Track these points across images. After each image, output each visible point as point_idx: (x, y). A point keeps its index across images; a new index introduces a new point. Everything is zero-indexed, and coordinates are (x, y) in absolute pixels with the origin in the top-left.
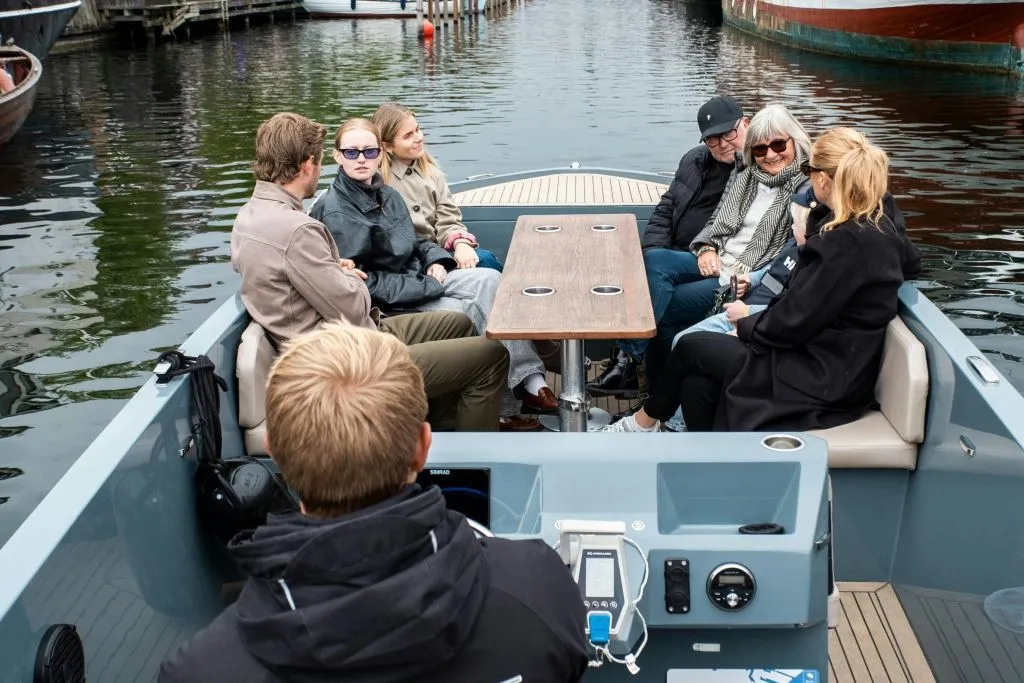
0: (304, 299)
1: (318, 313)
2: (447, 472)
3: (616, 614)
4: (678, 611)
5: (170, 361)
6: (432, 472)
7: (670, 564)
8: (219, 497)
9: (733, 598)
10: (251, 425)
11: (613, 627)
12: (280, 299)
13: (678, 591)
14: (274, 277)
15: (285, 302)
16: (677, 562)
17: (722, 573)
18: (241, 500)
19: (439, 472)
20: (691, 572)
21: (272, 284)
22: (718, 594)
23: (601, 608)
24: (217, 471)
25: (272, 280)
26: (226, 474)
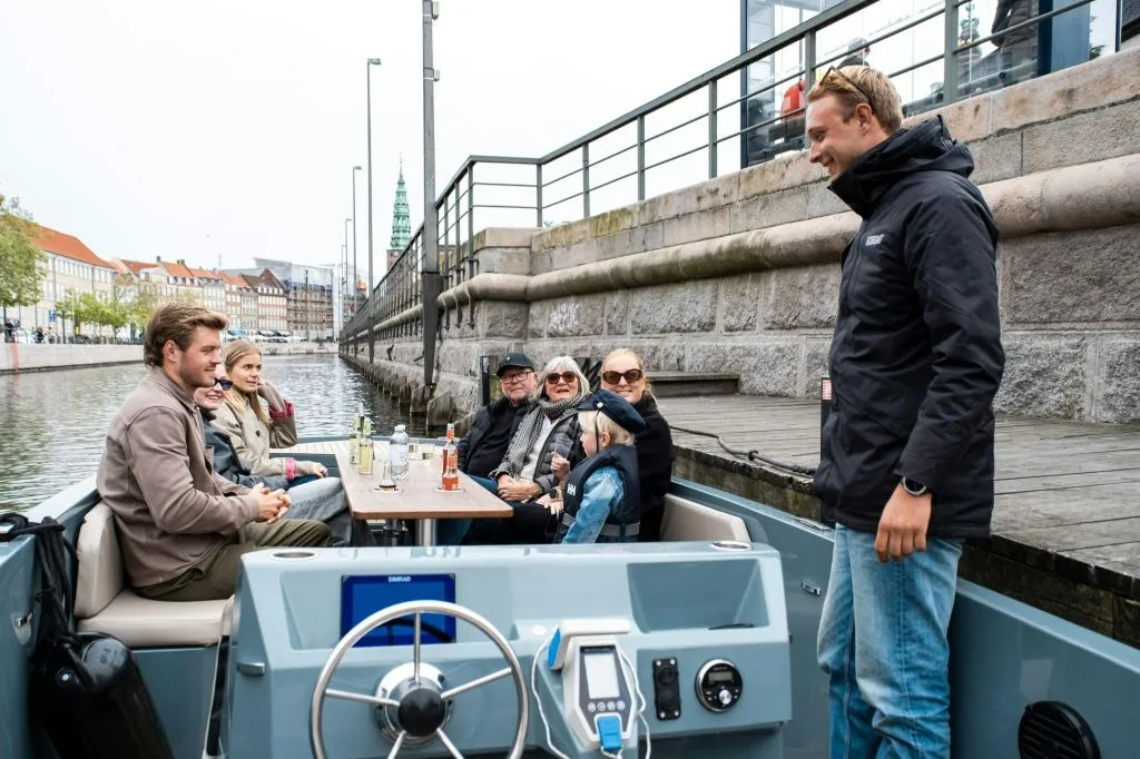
2: (408, 579)
3: (625, 714)
4: (670, 717)
5: (12, 522)
6: (390, 580)
7: (659, 663)
8: (66, 677)
9: (725, 696)
10: (89, 614)
11: (625, 730)
13: (667, 694)
16: (666, 661)
17: (711, 670)
18: (95, 680)
19: (399, 579)
20: (680, 670)
22: (709, 693)
23: (607, 710)
24: (66, 645)
26: (78, 649)
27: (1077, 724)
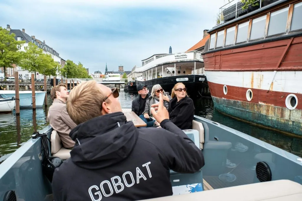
0: (65, 123)
1: (69, 127)
5: (36, 134)
8: (49, 166)
10: (54, 153)
12: (59, 123)
14: (58, 118)
15: (61, 124)
21: (57, 120)
24: (48, 159)
25: (58, 119)
26: (51, 160)
27: (266, 166)
